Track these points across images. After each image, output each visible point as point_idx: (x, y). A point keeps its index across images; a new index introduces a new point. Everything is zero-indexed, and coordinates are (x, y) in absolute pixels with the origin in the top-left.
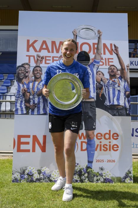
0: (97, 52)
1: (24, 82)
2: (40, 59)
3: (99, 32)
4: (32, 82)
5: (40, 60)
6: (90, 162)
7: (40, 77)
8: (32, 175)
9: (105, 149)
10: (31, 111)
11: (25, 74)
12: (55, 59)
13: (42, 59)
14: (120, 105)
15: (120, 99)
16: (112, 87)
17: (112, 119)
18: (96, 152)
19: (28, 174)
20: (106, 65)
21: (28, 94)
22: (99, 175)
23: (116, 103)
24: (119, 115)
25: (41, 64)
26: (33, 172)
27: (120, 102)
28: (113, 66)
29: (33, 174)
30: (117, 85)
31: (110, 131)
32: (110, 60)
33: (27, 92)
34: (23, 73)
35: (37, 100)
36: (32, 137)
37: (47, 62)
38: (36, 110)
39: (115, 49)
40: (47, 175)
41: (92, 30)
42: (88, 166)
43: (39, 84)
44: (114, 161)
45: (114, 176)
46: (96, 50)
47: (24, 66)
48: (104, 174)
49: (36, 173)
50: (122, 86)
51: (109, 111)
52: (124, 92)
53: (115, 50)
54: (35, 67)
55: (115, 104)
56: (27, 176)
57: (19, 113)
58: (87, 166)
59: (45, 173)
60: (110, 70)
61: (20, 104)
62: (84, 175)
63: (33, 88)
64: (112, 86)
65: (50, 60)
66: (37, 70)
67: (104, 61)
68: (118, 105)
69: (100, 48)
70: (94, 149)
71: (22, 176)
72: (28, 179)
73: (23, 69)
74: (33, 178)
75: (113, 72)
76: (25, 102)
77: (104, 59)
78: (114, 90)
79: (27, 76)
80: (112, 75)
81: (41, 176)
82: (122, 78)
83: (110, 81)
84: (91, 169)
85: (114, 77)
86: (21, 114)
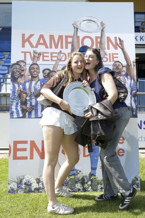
0: (100, 47)
1: (19, 82)
2: (37, 56)
3: (102, 24)
5: (37, 57)
6: (94, 169)
8: (30, 185)
10: (28, 114)
11: (21, 73)
12: (53, 55)
19: (25, 184)
20: (110, 61)
21: (25, 95)
26: (31, 181)
29: (31, 184)
33: (23, 93)
34: (19, 71)
35: (34, 102)
36: (29, 143)
37: (45, 58)
38: (33, 113)
39: (120, 43)
41: (94, 22)
42: (91, 174)
43: (36, 84)
47: (19, 63)
49: (34, 182)
50: (128, 84)
52: (130, 91)
53: (120, 44)
56: (25, 186)
57: (14, 117)
58: (90, 173)
61: (16, 106)
62: (87, 183)
63: (30, 88)
65: (48, 56)
66: (34, 68)
69: (103, 42)
70: (97, 154)
72: (26, 189)
74: (31, 188)
76: (21, 104)
77: (108, 55)
79: (23, 75)
80: (117, 72)
82: (128, 75)
85: (119, 75)
86: (17, 117)
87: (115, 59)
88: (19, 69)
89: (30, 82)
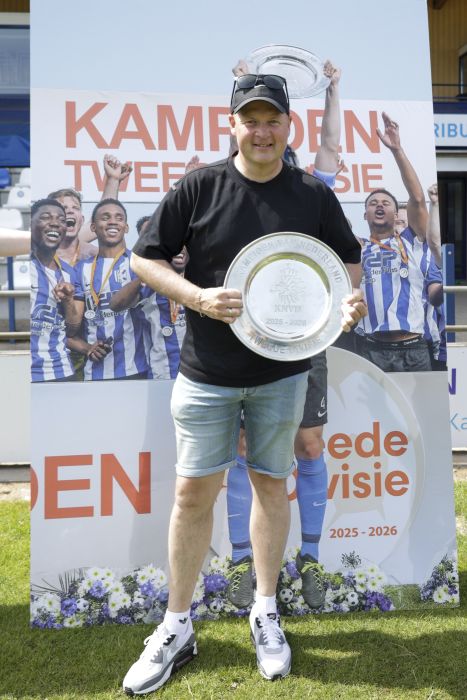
0: (324, 143)
1: (61, 261)
2: (117, 174)
3: (329, 69)
4: (90, 260)
5: (117, 178)
6: (310, 538)
7: (121, 241)
8: (105, 599)
9: (362, 491)
10: (93, 367)
11: (65, 231)
12: (172, 171)
13: (125, 174)
14: (411, 331)
15: (410, 309)
16: (379, 269)
17: (381, 383)
18: (329, 503)
19: (88, 596)
20: (357, 189)
22: (344, 581)
23: (395, 325)
24: (408, 368)
25: (120, 193)
26: (107, 585)
27: (410, 320)
28: (383, 191)
29: (107, 595)
30: (398, 259)
31: (376, 426)
32: (371, 172)
33: (72, 299)
34: (57, 227)
35: (111, 327)
36: (97, 462)
37: (145, 183)
38: (109, 362)
39: (386, 132)
40: (158, 594)
41: (303, 62)
42: (303, 554)
43: (116, 266)
44: (394, 531)
45: (394, 583)
46: (319, 136)
47: (58, 200)
48: (360, 576)
49: (117, 590)
50: (415, 264)
51: (372, 353)
52: (422, 285)
53: (387, 134)
54: (101, 204)
55: (391, 328)
56: (86, 602)
57: (47, 377)
58: (299, 554)
59: (150, 587)
60: (373, 209)
61: (50, 343)
62: (289, 586)
63: (96, 281)
64: (379, 265)
65: (154, 176)
66: (107, 214)
67: (349, 175)
68: (404, 332)
70: (322, 491)
71: (67, 602)
72: (89, 612)
73: (55, 214)
74: (107, 610)
75: (383, 213)
76: (67, 336)
77: (350, 169)
78: (387, 278)
79: (70, 240)
80: (380, 226)
81: (136, 600)
82: (414, 235)
83: (372, 248)
84: (312, 565)
85: (387, 234)
86: (54, 378)
87: (374, 184)
88: (58, 218)
89: (95, 261)
